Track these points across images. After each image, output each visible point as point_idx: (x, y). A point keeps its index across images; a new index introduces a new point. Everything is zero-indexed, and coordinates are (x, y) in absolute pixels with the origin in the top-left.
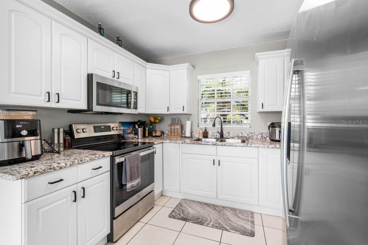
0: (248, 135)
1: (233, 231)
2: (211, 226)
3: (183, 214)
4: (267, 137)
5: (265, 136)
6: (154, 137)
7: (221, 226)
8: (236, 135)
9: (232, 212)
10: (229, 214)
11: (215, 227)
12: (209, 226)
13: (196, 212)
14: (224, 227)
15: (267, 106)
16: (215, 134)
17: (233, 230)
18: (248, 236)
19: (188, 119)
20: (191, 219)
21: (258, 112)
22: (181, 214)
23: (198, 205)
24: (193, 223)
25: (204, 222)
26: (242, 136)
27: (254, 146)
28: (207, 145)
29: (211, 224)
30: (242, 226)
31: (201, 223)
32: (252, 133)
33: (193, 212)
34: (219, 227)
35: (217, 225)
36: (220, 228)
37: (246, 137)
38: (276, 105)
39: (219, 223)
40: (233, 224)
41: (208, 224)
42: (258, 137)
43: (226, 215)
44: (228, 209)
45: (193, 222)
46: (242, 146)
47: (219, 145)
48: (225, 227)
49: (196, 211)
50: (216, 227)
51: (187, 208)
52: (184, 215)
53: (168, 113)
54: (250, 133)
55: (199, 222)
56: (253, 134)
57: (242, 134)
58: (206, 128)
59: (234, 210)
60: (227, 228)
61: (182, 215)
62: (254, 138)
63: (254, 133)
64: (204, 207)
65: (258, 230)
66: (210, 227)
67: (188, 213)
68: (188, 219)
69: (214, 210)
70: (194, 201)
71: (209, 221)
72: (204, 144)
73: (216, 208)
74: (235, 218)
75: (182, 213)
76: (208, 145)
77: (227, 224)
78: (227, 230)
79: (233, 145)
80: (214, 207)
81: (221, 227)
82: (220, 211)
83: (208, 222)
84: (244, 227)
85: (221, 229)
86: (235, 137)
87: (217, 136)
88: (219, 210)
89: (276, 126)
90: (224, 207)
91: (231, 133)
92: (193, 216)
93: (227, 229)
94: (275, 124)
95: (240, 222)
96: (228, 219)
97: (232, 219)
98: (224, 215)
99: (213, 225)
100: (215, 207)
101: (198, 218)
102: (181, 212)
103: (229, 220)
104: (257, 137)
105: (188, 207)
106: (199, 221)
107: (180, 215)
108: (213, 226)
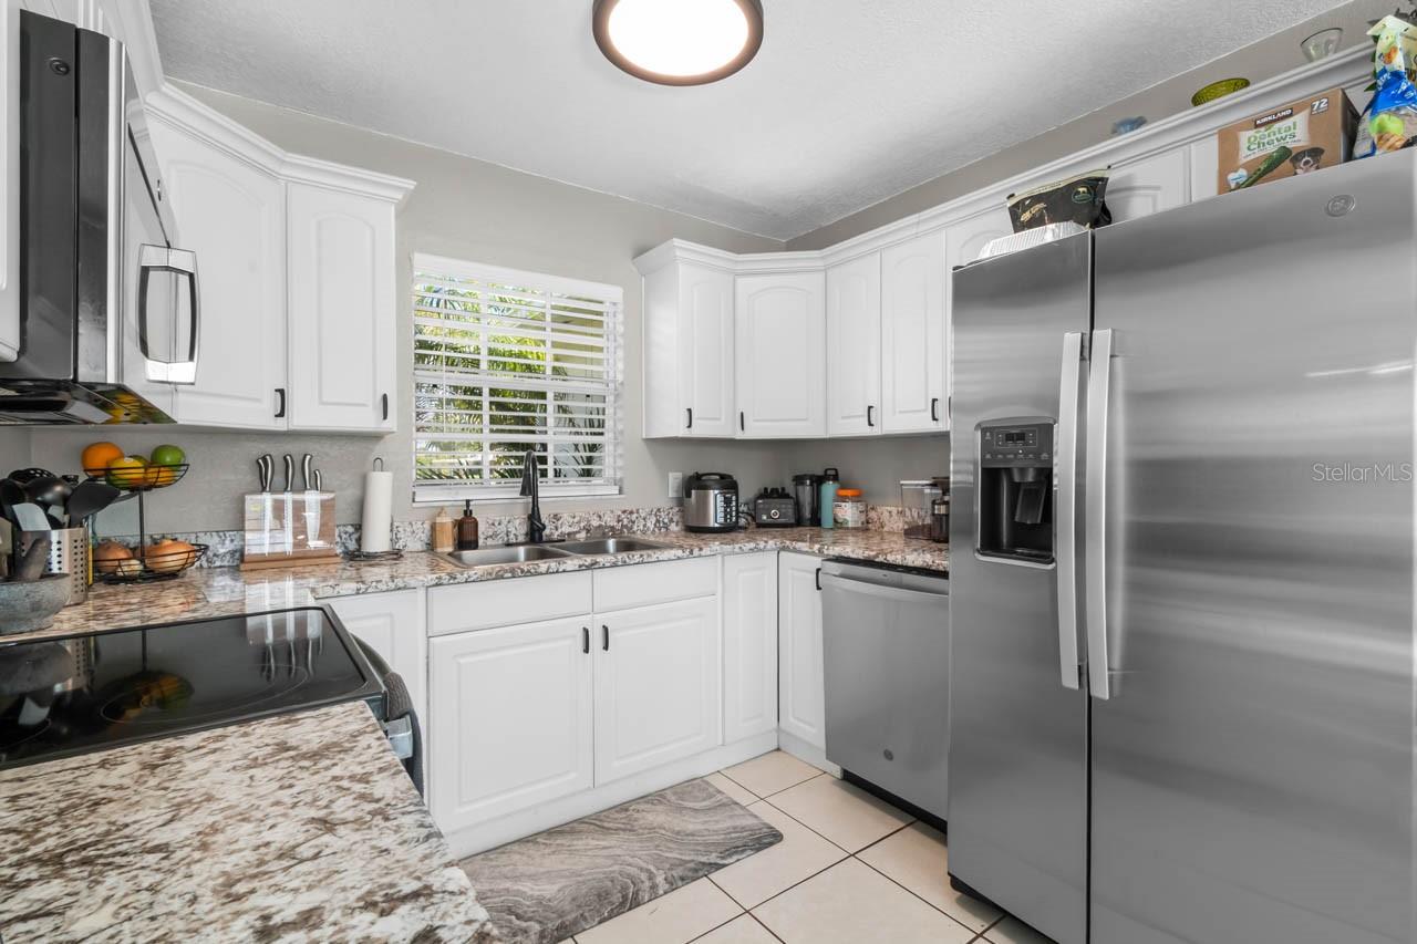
0: (619, 521)
1: (735, 858)
2: (667, 886)
3: (530, 919)
4: (671, 521)
5: (666, 521)
7: (692, 865)
8: (582, 525)
9: (660, 808)
10: (656, 817)
11: (680, 883)
12: (661, 892)
13: (563, 882)
14: (704, 864)
15: (699, 418)
17: (730, 855)
18: (771, 844)
20: (582, 915)
22: (524, 924)
23: (531, 849)
24: (600, 922)
25: (636, 893)
26: (600, 526)
29: (660, 879)
30: (735, 828)
31: (630, 902)
32: (631, 513)
33: (556, 887)
34: (690, 874)
35: (677, 872)
36: (695, 875)
37: (613, 528)
38: (719, 419)
39: (677, 862)
40: (715, 838)
41: (654, 887)
42: (648, 524)
43: (660, 828)
44: (642, 807)
45: (597, 919)
46: (679, 558)
48: (704, 859)
49: (562, 877)
50: (682, 879)
51: (507, 890)
52: (540, 922)
53: (281, 425)
54: (624, 512)
55: (622, 904)
56: (634, 516)
57: (600, 517)
58: (468, 501)
59: (656, 798)
60: (713, 858)
61: (537, 927)
62: (635, 528)
63: (638, 512)
64: (562, 845)
66: (666, 893)
67: (540, 901)
68: (575, 922)
69: (604, 834)
70: (500, 849)
71: (644, 876)
73: (606, 825)
74: (692, 820)
75: (519, 917)
77: (699, 848)
78: (719, 867)
80: (594, 823)
81: (696, 870)
82: (629, 827)
83: (647, 884)
84: (743, 829)
85: (701, 873)
86: (579, 532)
87: (512, 536)
88: (622, 826)
89: (709, 483)
90: (623, 807)
91: (566, 517)
92: (574, 899)
93: (715, 864)
94: (704, 478)
95: (717, 822)
96: (678, 833)
97: (691, 827)
98: (652, 829)
99: (670, 879)
100: (598, 823)
101: (602, 896)
102: (510, 922)
103: (687, 835)
104: (645, 526)
105: (508, 885)
106: (616, 898)
107: (525, 931)
108: (673, 886)
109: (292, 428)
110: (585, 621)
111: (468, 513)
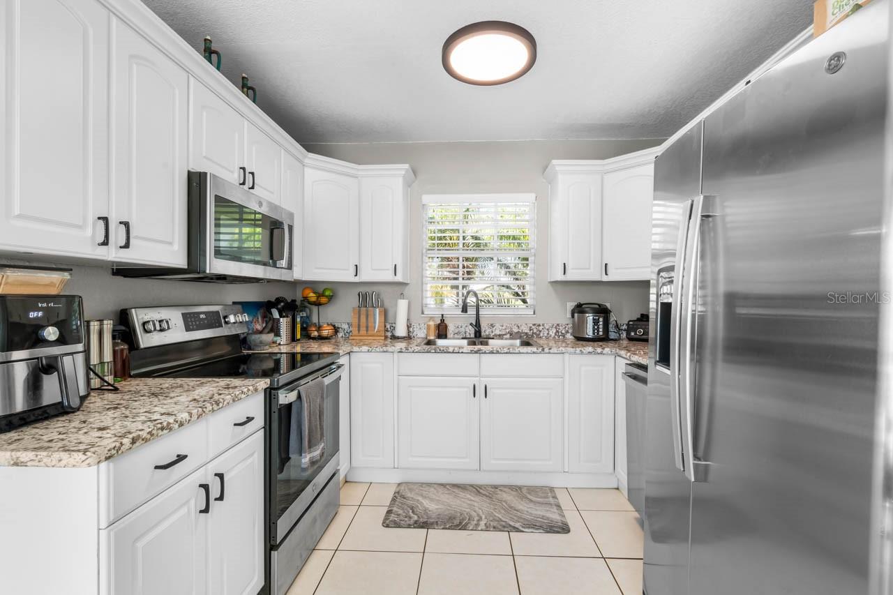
0: (530, 330)
1: (530, 530)
2: (484, 528)
3: (416, 514)
4: (567, 332)
5: (563, 332)
6: (314, 339)
7: (504, 523)
8: (507, 331)
9: (514, 493)
10: (509, 497)
11: (492, 529)
12: (480, 529)
13: (440, 506)
14: (510, 526)
15: (573, 269)
16: (463, 330)
17: (529, 528)
18: (558, 532)
19: (402, 296)
20: (437, 522)
21: (549, 281)
22: (412, 515)
23: (441, 490)
24: (443, 529)
25: (467, 524)
26: (518, 332)
27: (556, 351)
28: (459, 353)
29: (482, 523)
30: (543, 516)
31: (461, 526)
32: (539, 325)
33: (437, 507)
34: (500, 527)
35: (495, 524)
36: (503, 529)
37: (526, 333)
38: (589, 269)
39: (497, 519)
40: (524, 516)
41: (477, 525)
42: (551, 333)
43: (504, 501)
44: (505, 489)
45: (442, 527)
47: (485, 353)
48: (512, 524)
49: (443, 504)
50: (494, 527)
51: (418, 500)
52: (419, 517)
53: (357, 280)
54: (534, 325)
55: (458, 525)
56: (541, 328)
57: (518, 327)
58: (442, 315)
59: (517, 489)
60: (517, 525)
61: (416, 518)
62: (541, 335)
63: (543, 325)
64: (454, 492)
65: (572, 519)
66: (482, 530)
67: (426, 510)
68: (432, 524)
69: (477, 494)
70: (429, 485)
71: (476, 518)
72: (453, 353)
73: (481, 491)
74: (525, 505)
75: (413, 512)
76: (462, 353)
77: (515, 518)
78: (518, 530)
79: (514, 352)
80: (477, 489)
81: (504, 527)
82: (490, 496)
83: (475, 522)
84: (548, 519)
85: (506, 529)
86: (506, 335)
87: (467, 334)
88: (488, 494)
89: (587, 309)
90: (496, 487)
91: (498, 326)
92: (439, 515)
93: (517, 528)
94: (584, 306)
95: (536, 510)
96: (511, 507)
97: (521, 507)
98: (501, 501)
99: (488, 524)
100: (478, 489)
101: (451, 518)
102: (409, 512)
103: (515, 510)
104: (548, 334)
105: (420, 498)
106: (456, 522)
107: (410, 518)
108: (487, 529)
109: (361, 281)
110: (475, 380)
111: (442, 321)
